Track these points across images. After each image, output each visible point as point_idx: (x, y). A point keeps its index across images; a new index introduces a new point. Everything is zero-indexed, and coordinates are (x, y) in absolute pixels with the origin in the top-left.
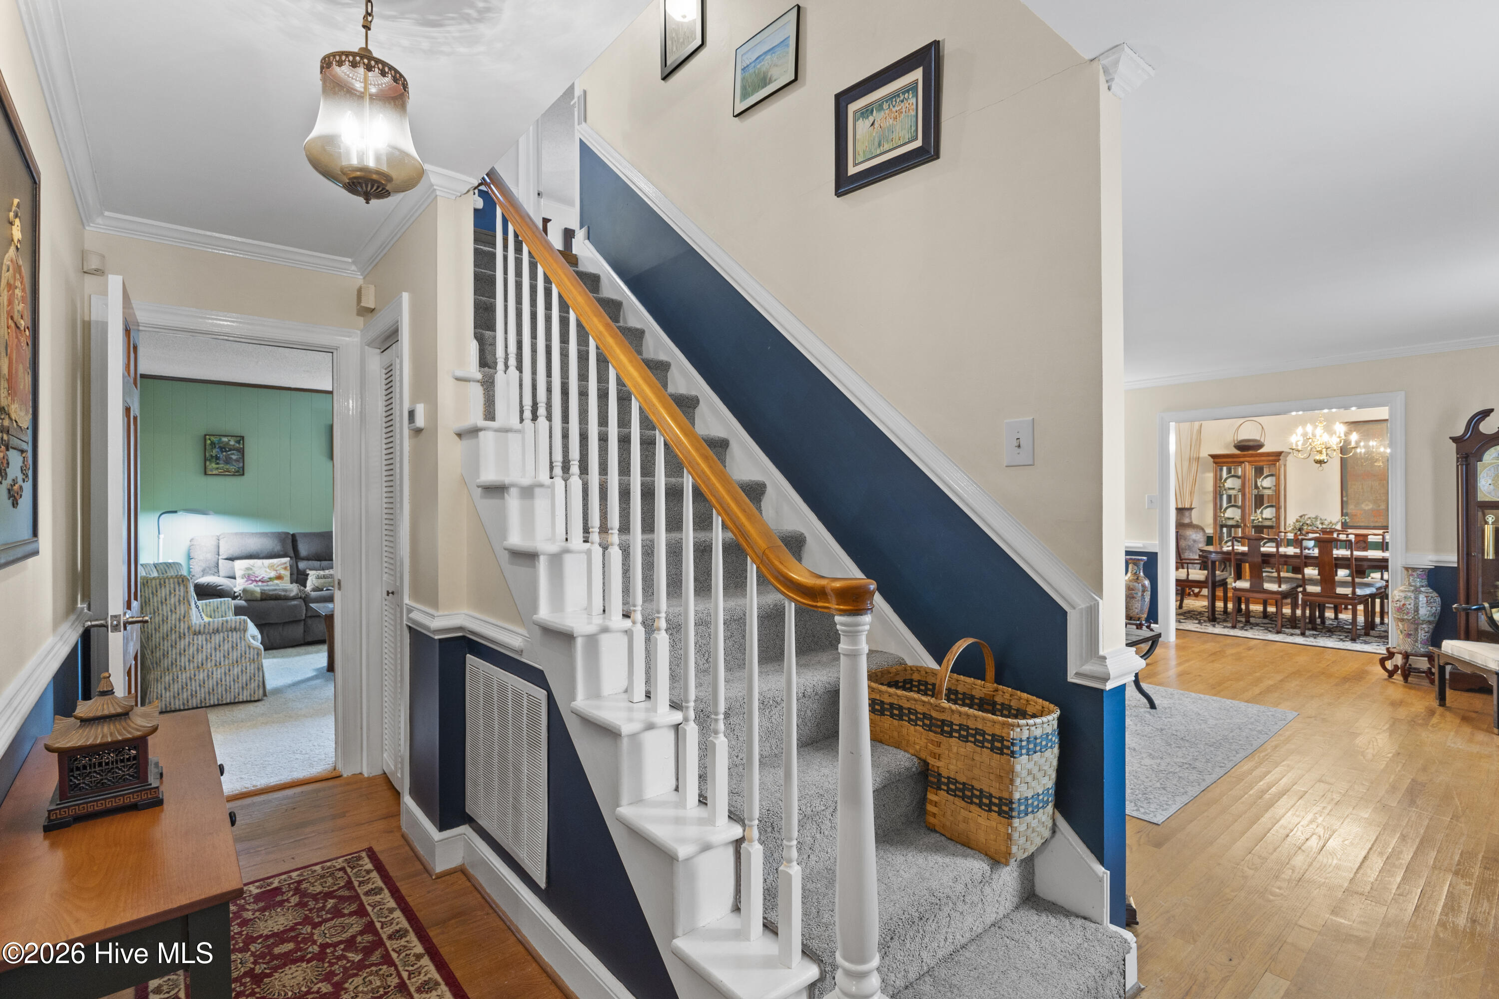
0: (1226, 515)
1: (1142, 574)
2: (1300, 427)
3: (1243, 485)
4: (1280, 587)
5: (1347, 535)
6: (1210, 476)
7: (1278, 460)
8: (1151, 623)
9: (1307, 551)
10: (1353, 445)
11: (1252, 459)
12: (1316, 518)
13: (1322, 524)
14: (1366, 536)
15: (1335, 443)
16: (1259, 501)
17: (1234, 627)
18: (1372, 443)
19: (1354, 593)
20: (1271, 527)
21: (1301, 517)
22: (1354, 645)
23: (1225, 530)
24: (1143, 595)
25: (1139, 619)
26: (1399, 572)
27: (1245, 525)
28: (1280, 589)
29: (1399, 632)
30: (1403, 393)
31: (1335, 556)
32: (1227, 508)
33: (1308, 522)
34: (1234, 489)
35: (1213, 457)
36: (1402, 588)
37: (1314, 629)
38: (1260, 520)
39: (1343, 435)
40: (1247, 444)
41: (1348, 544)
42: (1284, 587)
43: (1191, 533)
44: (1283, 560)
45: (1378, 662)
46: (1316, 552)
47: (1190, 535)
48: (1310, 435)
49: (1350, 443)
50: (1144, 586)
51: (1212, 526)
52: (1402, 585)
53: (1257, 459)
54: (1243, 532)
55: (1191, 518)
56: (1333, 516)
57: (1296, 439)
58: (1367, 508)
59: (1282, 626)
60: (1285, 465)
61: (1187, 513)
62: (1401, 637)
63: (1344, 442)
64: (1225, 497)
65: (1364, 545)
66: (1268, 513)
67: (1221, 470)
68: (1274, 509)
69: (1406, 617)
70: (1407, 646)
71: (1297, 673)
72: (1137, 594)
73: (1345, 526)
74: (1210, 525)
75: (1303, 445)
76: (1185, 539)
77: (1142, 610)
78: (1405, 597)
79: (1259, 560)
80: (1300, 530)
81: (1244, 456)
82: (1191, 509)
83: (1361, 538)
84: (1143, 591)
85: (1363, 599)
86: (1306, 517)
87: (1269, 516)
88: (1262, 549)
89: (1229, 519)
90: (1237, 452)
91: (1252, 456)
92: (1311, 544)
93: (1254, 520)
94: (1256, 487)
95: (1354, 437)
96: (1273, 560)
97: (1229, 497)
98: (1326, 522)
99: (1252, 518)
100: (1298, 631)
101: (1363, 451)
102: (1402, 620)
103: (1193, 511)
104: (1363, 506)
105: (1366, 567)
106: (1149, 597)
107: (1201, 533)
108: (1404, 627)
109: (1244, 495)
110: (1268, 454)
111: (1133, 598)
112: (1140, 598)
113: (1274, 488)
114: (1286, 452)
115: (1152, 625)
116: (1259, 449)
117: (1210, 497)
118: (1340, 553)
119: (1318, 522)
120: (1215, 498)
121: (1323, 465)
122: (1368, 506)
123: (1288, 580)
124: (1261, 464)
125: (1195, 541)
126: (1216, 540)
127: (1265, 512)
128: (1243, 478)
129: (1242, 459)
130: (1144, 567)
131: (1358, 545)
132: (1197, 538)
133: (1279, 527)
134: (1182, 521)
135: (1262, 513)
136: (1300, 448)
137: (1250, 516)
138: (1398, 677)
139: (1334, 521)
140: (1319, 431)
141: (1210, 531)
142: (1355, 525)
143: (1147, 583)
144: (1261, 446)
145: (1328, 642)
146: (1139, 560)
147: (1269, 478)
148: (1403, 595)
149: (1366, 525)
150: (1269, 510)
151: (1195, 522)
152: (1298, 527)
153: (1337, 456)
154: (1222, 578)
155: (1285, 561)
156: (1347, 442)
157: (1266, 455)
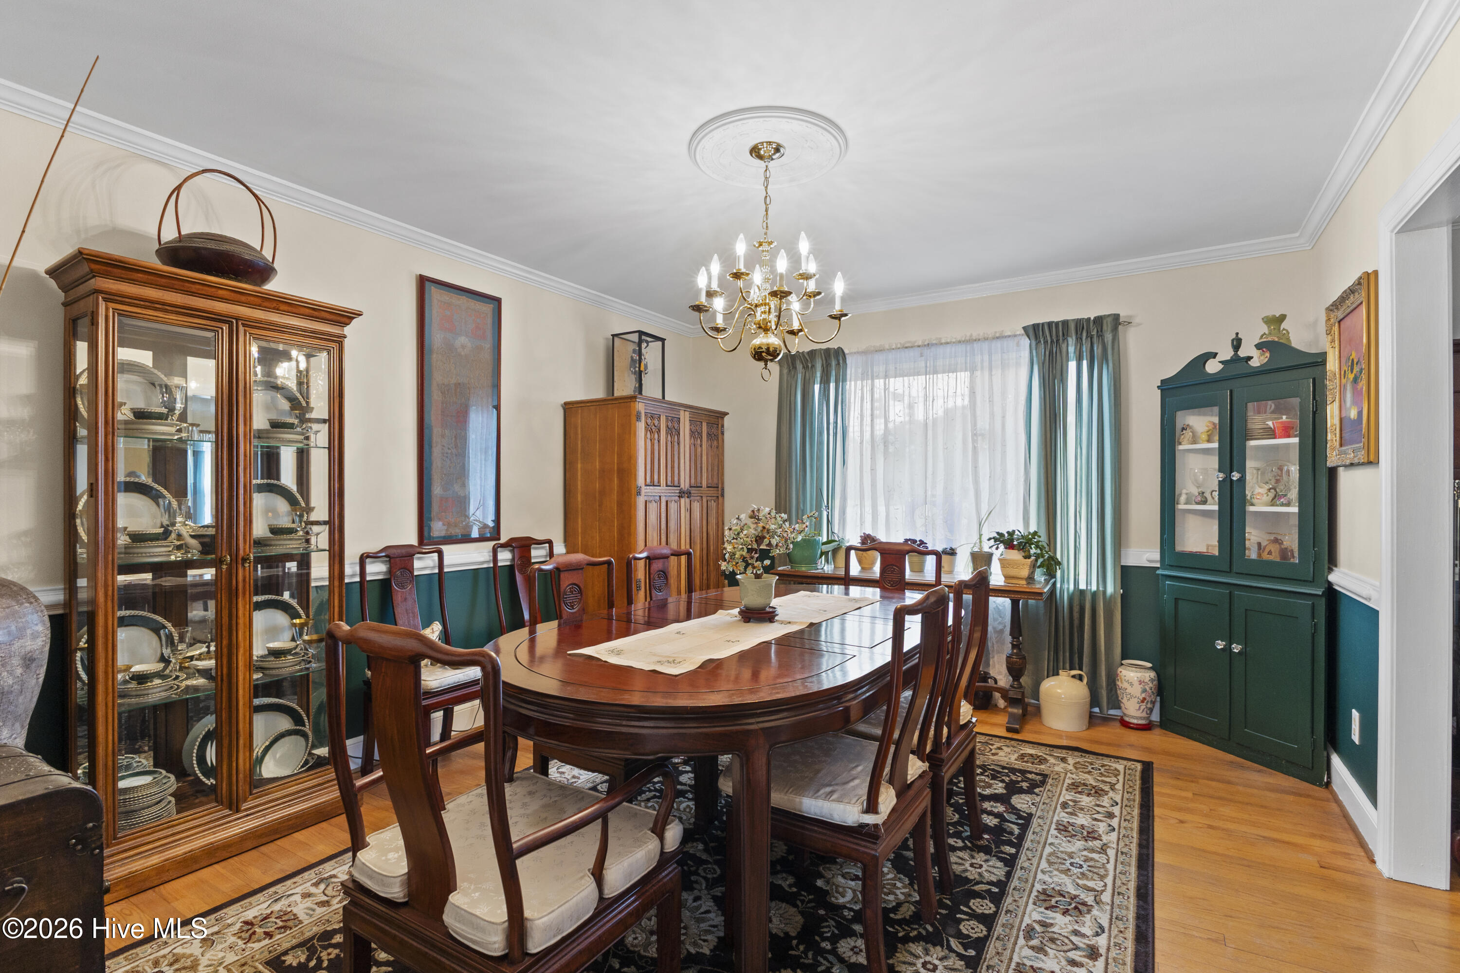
11: (258, 315)
81: (237, 297)
129: (220, 307)
157: (307, 311)
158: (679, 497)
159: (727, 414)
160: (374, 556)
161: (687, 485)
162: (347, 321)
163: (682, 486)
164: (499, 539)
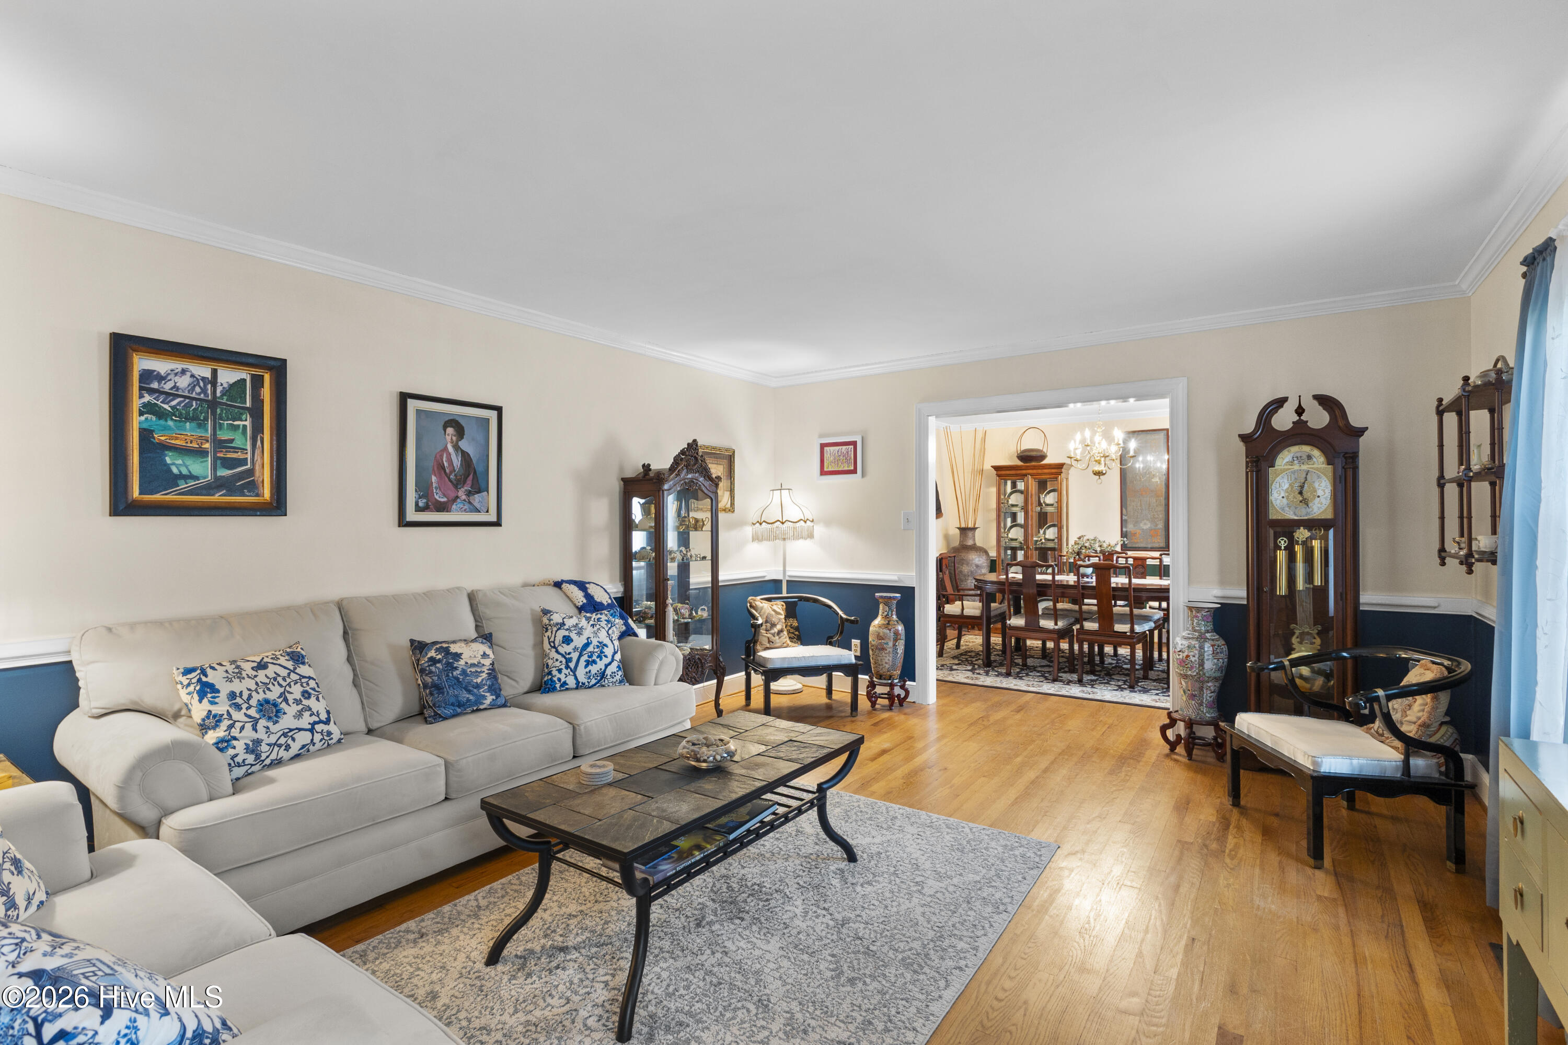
0: (1010, 536)
1: (895, 617)
2: (1079, 433)
3: (1027, 501)
4: (1056, 624)
5: (1127, 558)
6: (994, 490)
7: (1060, 473)
8: (906, 681)
9: (1086, 579)
10: (1132, 453)
11: (1035, 471)
12: (1095, 540)
13: (1101, 546)
14: (1144, 559)
15: (1114, 451)
16: (1043, 520)
17: (1008, 674)
18: (1150, 458)
19: (1132, 629)
20: (1053, 549)
21: (1079, 538)
22: (1133, 694)
23: (1009, 552)
24: (894, 645)
25: (890, 677)
26: (1181, 610)
27: (1028, 547)
28: (1056, 627)
29: (1182, 693)
30: (1185, 379)
31: (1113, 585)
32: (1010, 528)
33: (1087, 545)
34: (1017, 506)
35: (997, 468)
36: (1185, 634)
37: (1092, 672)
38: (1043, 541)
39: (1121, 442)
40: (1029, 454)
41: (1126, 571)
42: (1061, 624)
43: (974, 557)
44: (1059, 591)
45: (1158, 729)
46: (1093, 581)
47: (973, 560)
48: (1088, 442)
49: (1128, 452)
50: (896, 633)
51: (996, 548)
52: (1184, 631)
53: (1040, 471)
54: (1026, 556)
55: (974, 540)
56: (1112, 538)
57: (1074, 446)
58: (1145, 527)
59: (1060, 670)
60: (1067, 479)
61: (970, 534)
62: (1184, 698)
63: (1123, 450)
64: (1009, 515)
65: (1142, 570)
66: (1051, 533)
67: (1006, 484)
68: (1056, 529)
69: (1189, 673)
70: (1191, 711)
71: (1066, 752)
72: (887, 644)
73: (1125, 548)
74: (994, 547)
75: (1082, 453)
76: (968, 564)
77: (894, 665)
78: (1189, 647)
79: (1034, 591)
80: (1078, 554)
81: (1027, 468)
82: (974, 529)
83: (1140, 562)
84: (896, 640)
85: (1141, 637)
86: (1085, 538)
87: (1052, 537)
88: (1038, 577)
89: (1012, 540)
90: (1020, 463)
91: (1034, 468)
92: (1089, 571)
93: (1037, 541)
94: (1040, 504)
95: (1133, 445)
96: (1049, 591)
97: (1013, 515)
98: (1105, 545)
99: (1035, 539)
100: (1075, 677)
101: (1142, 466)
102: (1185, 676)
103: (977, 531)
104: (1141, 525)
105: (1144, 598)
106: (903, 647)
107: (984, 557)
108: (1187, 686)
109: (1027, 513)
110: (1050, 466)
111: (883, 649)
112: (891, 650)
113: (1056, 505)
114: (1068, 465)
115: (908, 683)
116: (1042, 460)
117: (994, 515)
118: (1118, 581)
119: (1097, 545)
120: (999, 516)
121: (1101, 477)
122: (1146, 525)
123: (1066, 613)
124: (1044, 477)
125: (977, 566)
126: (999, 566)
127: (1048, 532)
128: (1024, 493)
129: (1024, 472)
130: (896, 608)
131: (1137, 570)
132: (979, 563)
133: (1061, 550)
134: (965, 543)
135: (1044, 533)
136: (1079, 458)
137: (1032, 537)
138: (1180, 749)
139: (1113, 543)
140: (1098, 438)
141: (993, 554)
142: (1134, 546)
143: (900, 628)
144: (1043, 457)
145: (1106, 693)
146: (890, 597)
147: (1052, 494)
148: (1186, 643)
149: (1145, 546)
150: (1051, 529)
151: (979, 544)
152: (1076, 550)
153: (1116, 467)
154: (999, 612)
155: (1063, 593)
156: (1125, 451)
157: (1048, 467)
162: (1062, 467)
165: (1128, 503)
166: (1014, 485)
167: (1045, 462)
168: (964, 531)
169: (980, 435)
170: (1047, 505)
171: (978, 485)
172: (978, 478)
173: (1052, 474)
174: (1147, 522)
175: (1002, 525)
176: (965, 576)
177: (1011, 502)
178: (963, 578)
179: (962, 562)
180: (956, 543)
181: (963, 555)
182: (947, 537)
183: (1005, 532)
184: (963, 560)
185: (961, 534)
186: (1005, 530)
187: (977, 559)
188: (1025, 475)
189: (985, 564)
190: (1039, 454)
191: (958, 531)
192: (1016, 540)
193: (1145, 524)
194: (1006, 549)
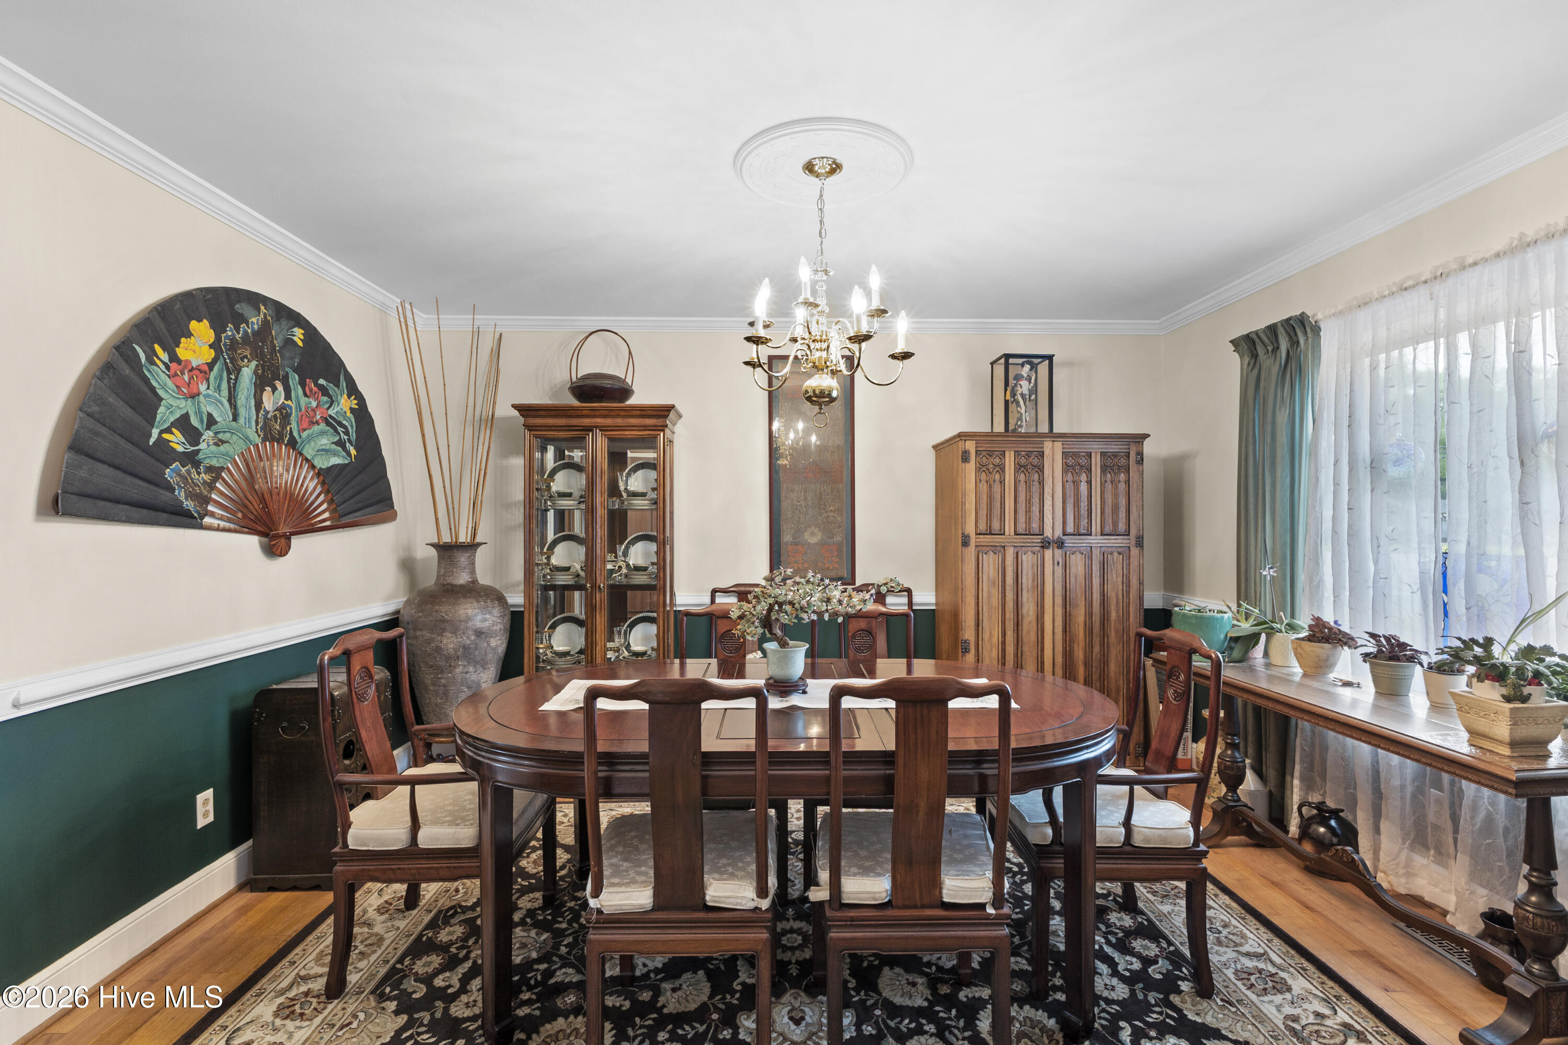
0: (554, 561)
3: (591, 484)
6: (518, 463)
7: (663, 427)
11: (609, 421)
16: (621, 525)
20: (644, 587)
23: (549, 597)
27: (594, 586)
32: (555, 543)
34: (569, 495)
35: (525, 410)
38: (625, 570)
40: (597, 382)
43: (469, 611)
47: (468, 619)
51: (522, 587)
53: (619, 421)
54: (590, 603)
55: (473, 572)
58: (812, 541)
60: (675, 440)
61: (463, 559)
64: (551, 515)
66: (639, 554)
67: (544, 448)
68: (653, 547)
74: (518, 585)
76: (455, 632)
81: (594, 413)
82: (472, 546)
87: (640, 562)
89: (559, 568)
90: (574, 402)
91: (606, 414)
93: (610, 571)
94: (615, 492)
97: (561, 516)
99: (609, 566)
103: (480, 551)
104: (806, 535)
107: (496, 609)
109: (590, 513)
110: (641, 411)
113: (651, 494)
114: (677, 408)
116: (624, 398)
117: (518, 516)
120: (528, 518)
122: (815, 537)
124: (627, 434)
125: (479, 633)
126: (527, 629)
127: (633, 550)
128: (587, 466)
129: (587, 422)
132: (483, 624)
133: (661, 585)
134: (450, 580)
135: (625, 554)
137: (604, 562)
141: (516, 599)
144: (626, 391)
147: (640, 473)
150: (639, 546)
151: (484, 579)
157: (638, 413)
158: (1042, 547)
159: (1147, 436)
160: (725, 591)
161: (1058, 532)
162: (666, 413)
163: (1048, 533)
164: (854, 584)
165: (783, 494)
166: (560, 455)
167: (632, 401)
168: (446, 551)
169: (487, 344)
170: (635, 495)
171: (482, 451)
172: (485, 435)
173: (645, 428)
174: (816, 530)
175: (537, 538)
176: (448, 658)
177: (556, 487)
178: (442, 663)
179: (441, 626)
180: (429, 580)
181: (445, 610)
182: (408, 566)
183: (542, 553)
184: (444, 621)
185: (440, 558)
186: (542, 548)
187: (479, 617)
188: (589, 429)
189: (498, 627)
190: (617, 385)
191: (433, 552)
192: (567, 569)
193: (813, 534)
194: (546, 588)
